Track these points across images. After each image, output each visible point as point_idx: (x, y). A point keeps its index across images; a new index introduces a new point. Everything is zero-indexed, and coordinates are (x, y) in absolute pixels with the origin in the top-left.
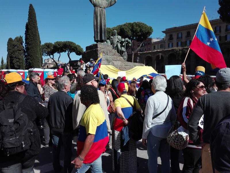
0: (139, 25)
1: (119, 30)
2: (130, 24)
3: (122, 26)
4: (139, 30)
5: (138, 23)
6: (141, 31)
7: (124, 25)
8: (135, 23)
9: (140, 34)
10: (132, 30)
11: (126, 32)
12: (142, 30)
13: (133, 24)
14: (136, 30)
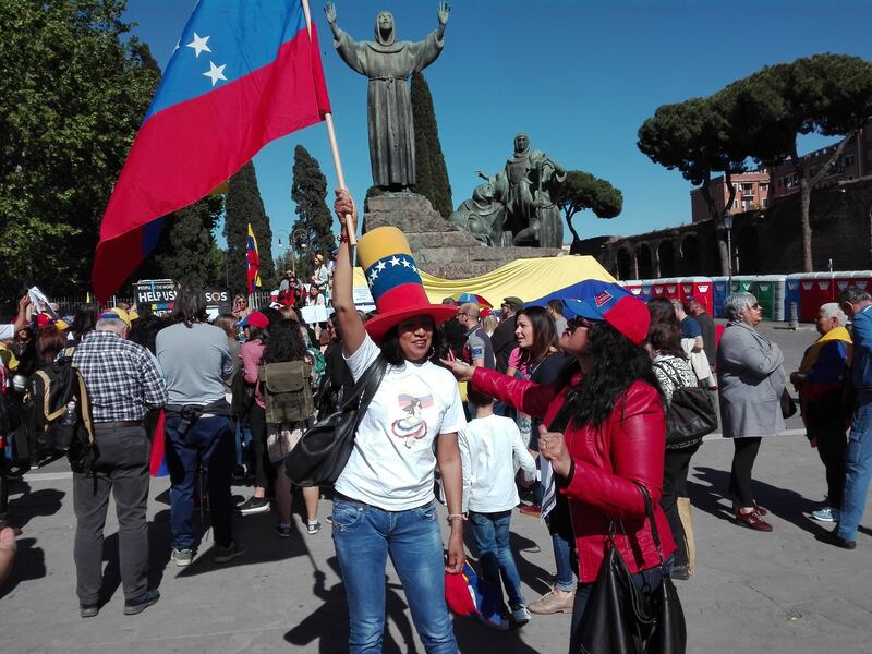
0: (819, 67)
1: (735, 103)
2: (780, 69)
3: (743, 83)
4: (819, 88)
5: (816, 60)
6: (830, 90)
7: (755, 77)
8: (802, 61)
9: (827, 102)
10: (788, 94)
11: (761, 103)
12: (832, 85)
13: (793, 66)
14: (806, 91)
